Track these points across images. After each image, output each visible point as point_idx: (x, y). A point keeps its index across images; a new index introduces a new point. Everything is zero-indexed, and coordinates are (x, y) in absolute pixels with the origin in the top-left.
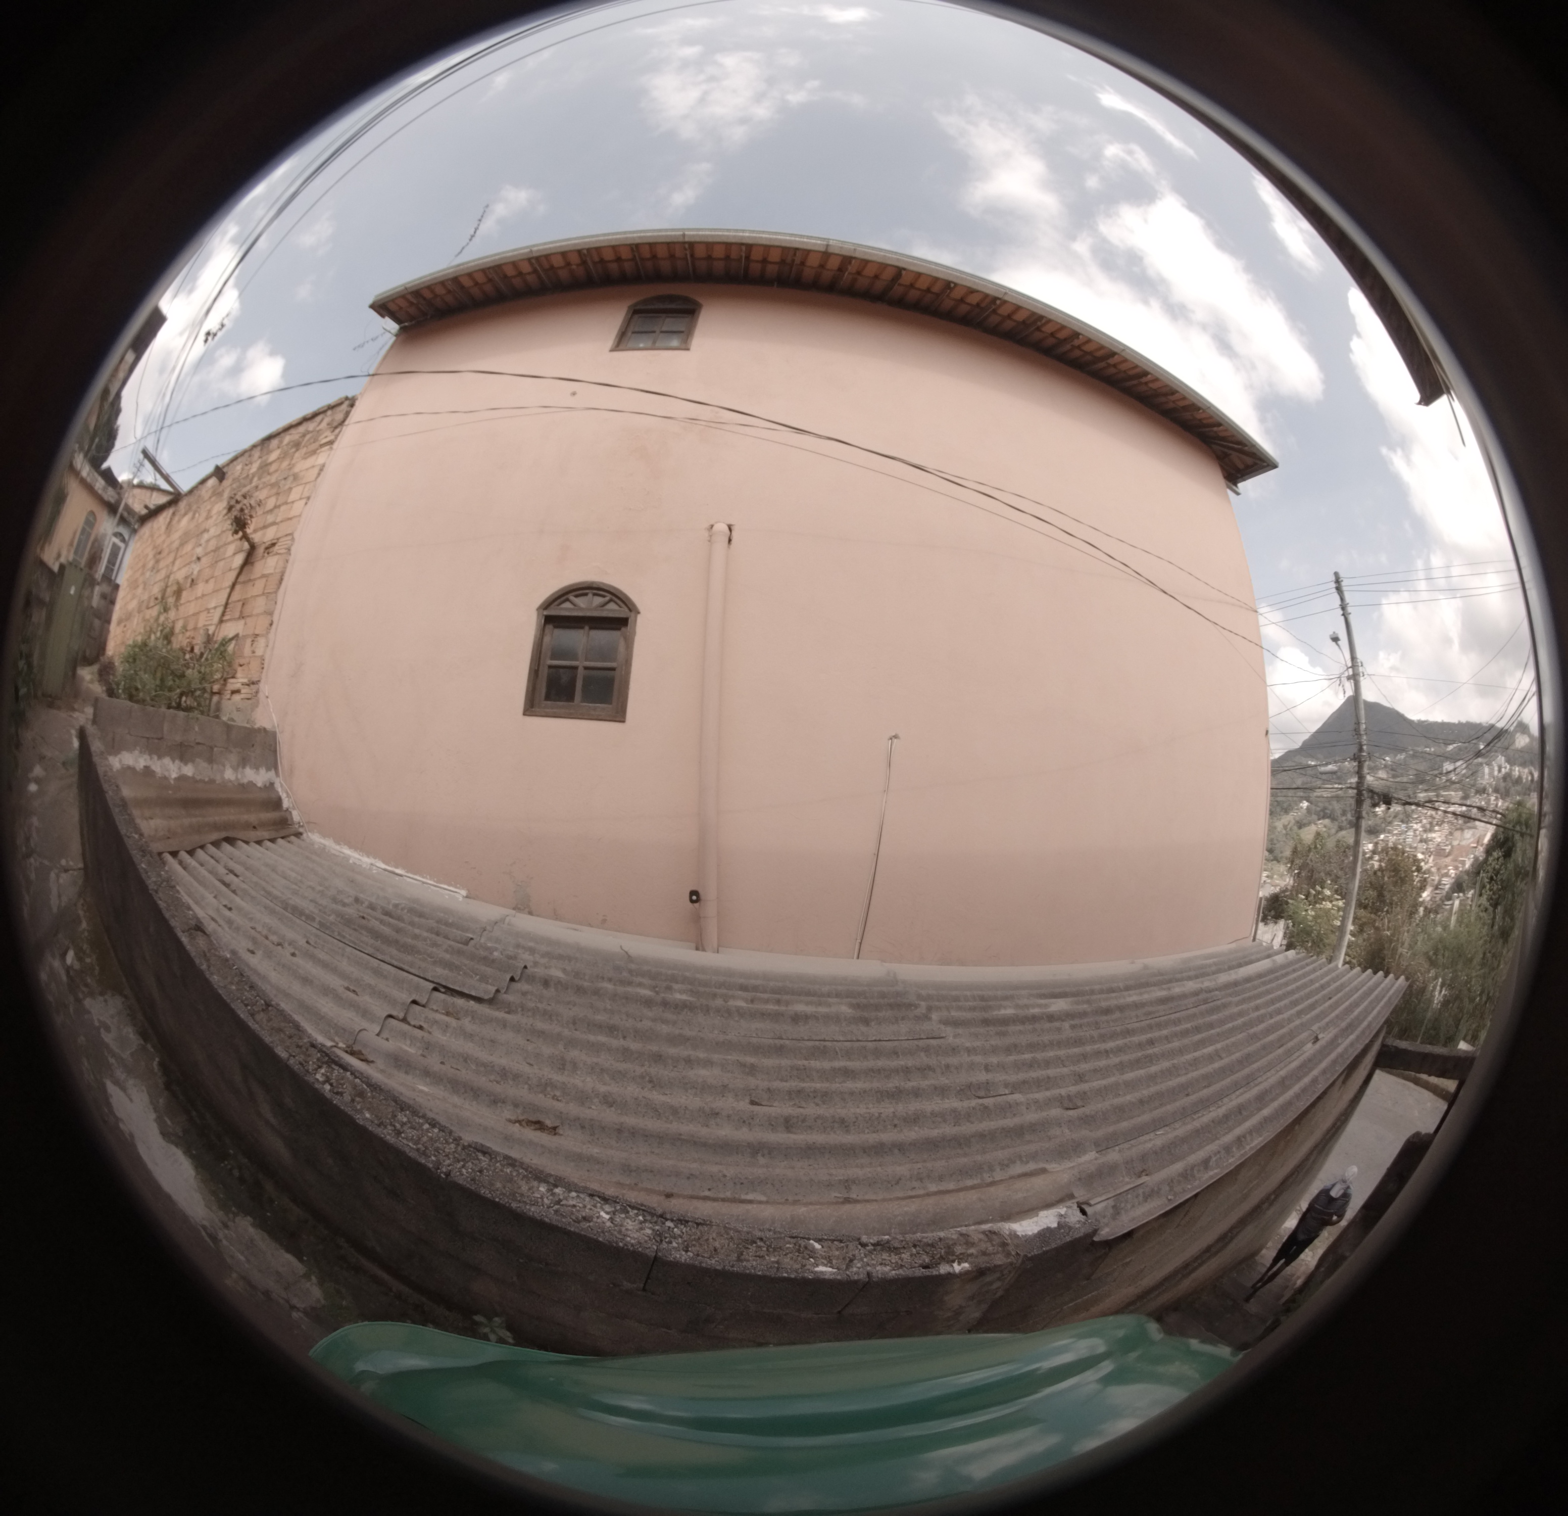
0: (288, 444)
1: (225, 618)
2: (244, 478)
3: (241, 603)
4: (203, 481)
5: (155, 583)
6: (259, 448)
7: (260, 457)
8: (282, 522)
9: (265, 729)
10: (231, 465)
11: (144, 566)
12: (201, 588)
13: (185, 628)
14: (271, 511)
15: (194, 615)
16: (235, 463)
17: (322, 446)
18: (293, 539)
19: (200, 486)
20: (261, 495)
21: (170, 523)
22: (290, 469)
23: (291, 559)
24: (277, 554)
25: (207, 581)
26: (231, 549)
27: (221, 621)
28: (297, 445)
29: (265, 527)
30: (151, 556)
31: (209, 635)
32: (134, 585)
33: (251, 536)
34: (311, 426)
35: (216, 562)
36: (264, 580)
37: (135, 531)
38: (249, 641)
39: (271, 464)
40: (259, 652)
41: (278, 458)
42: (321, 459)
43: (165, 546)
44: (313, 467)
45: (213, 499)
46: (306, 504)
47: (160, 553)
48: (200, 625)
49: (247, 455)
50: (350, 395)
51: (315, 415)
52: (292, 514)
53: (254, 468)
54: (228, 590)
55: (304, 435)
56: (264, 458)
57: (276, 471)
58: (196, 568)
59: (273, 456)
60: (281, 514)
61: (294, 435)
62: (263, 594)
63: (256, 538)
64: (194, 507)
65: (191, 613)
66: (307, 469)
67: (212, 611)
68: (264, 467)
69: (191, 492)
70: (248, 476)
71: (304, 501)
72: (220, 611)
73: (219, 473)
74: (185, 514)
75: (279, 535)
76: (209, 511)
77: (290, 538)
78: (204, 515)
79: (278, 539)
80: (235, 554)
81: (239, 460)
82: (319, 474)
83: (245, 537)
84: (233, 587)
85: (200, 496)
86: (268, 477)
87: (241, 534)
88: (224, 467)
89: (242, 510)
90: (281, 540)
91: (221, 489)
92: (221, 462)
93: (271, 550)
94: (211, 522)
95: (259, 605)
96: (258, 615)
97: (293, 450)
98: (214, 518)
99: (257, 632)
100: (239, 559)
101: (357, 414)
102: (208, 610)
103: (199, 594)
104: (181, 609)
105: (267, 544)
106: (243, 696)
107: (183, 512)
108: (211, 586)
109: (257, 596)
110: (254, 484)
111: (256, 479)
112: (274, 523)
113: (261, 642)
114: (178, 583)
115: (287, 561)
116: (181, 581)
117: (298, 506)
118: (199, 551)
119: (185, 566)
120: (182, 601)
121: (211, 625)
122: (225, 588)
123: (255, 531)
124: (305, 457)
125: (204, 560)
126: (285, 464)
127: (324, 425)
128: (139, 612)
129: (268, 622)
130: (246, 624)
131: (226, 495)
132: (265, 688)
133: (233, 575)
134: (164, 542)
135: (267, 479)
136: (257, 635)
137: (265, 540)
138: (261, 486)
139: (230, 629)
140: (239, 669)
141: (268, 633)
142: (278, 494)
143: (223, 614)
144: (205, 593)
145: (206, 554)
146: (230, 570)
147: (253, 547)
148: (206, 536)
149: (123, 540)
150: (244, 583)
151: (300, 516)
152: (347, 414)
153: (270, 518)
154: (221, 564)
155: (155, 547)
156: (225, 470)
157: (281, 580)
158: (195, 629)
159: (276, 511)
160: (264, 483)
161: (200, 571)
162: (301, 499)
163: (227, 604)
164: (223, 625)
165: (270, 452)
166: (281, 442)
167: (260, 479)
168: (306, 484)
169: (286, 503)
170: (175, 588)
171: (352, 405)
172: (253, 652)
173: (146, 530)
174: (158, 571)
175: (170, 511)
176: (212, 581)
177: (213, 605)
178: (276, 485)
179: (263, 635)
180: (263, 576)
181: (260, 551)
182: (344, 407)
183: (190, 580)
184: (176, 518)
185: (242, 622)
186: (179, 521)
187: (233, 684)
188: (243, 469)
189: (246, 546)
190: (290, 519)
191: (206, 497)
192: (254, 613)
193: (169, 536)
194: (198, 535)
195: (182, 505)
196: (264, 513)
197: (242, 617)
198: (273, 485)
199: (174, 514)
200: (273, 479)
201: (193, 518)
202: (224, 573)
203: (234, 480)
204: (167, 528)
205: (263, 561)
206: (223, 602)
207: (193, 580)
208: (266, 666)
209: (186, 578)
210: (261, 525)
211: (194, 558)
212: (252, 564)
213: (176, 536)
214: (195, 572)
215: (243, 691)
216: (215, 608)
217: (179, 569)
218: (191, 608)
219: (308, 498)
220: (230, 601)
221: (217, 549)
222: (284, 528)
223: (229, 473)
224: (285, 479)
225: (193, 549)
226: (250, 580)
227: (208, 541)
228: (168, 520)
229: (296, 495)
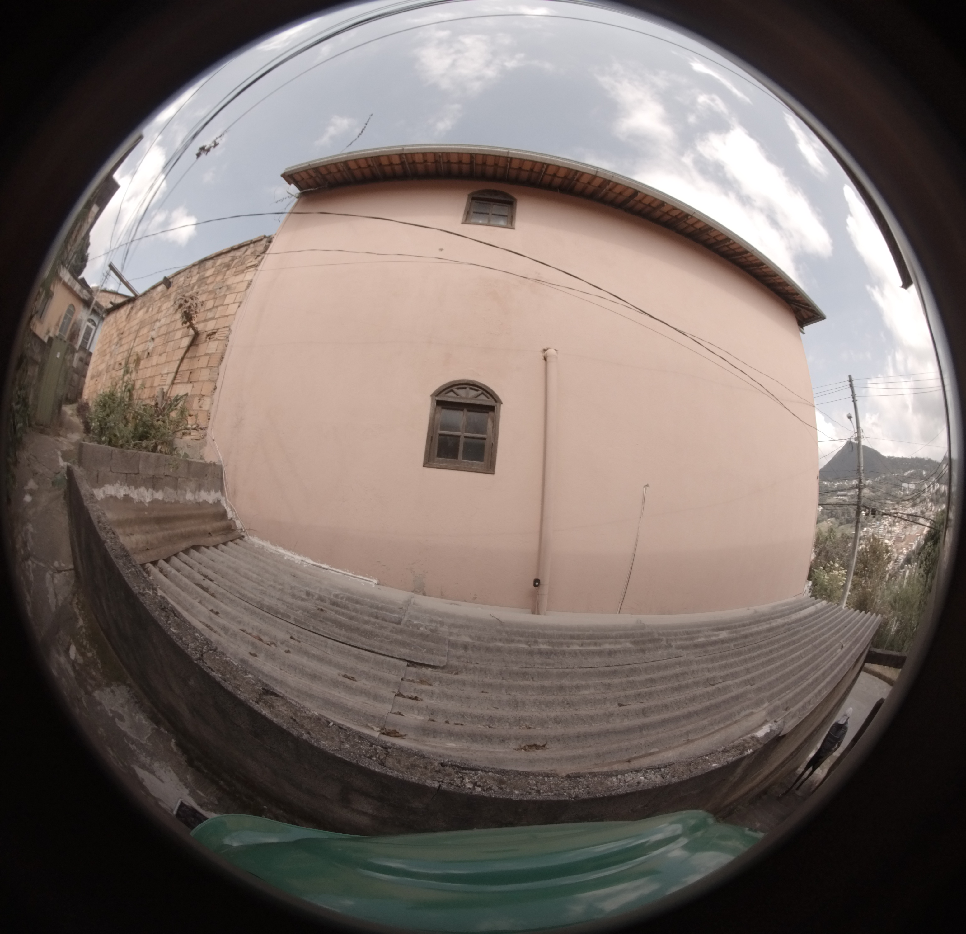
0: (220, 265)
1: (176, 382)
2: (186, 287)
3: (189, 372)
4: (154, 288)
5: (119, 354)
6: (197, 267)
7: (198, 273)
8: (220, 318)
9: (214, 463)
10: (175, 278)
11: (110, 342)
12: (155, 360)
13: (143, 386)
14: (210, 310)
15: (150, 377)
16: (178, 276)
17: (248, 268)
18: (230, 330)
19: (152, 291)
20: (202, 298)
21: (129, 314)
22: (224, 282)
23: (230, 344)
24: (217, 340)
25: (160, 355)
26: (179, 334)
27: (173, 383)
28: (228, 266)
29: (206, 321)
30: (115, 335)
31: (164, 393)
32: (103, 353)
33: (196, 326)
34: (238, 253)
35: (167, 342)
36: (208, 357)
37: (103, 319)
38: (196, 400)
39: (207, 277)
40: (206, 407)
41: (213, 274)
42: (248, 276)
43: (126, 329)
44: (243, 281)
45: (162, 299)
46: (239, 306)
47: (122, 334)
48: (155, 384)
49: (187, 271)
50: (267, 235)
51: (240, 247)
52: (228, 313)
53: (194, 280)
54: (178, 362)
55: (233, 260)
56: (202, 274)
57: (212, 283)
58: (151, 345)
59: (209, 273)
60: (219, 312)
61: (226, 259)
62: (207, 367)
63: (200, 327)
64: (148, 304)
65: (148, 376)
66: (238, 283)
67: (164, 376)
68: (202, 280)
69: (145, 294)
70: (189, 285)
71: (237, 305)
72: (172, 375)
73: (167, 282)
74: (141, 309)
75: (217, 327)
76: (160, 307)
77: (228, 329)
78: (156, 310)
79: (218, 329)
80: (182, 338)
81: (182, 274)
82: (248, 287)
83: (191, 326)
84: (182, 360)
85: (151, 297)
86: (206, 287)
87: (188, 324)
88: (170, 278)
89: (190, 307)
90: (220, 330)
91: (168, 293)
92: (168, 274)
93: (212, 337)
94: (161, 315)
95: (205, 374)
96: (203, 382)
97: (225, 269)
98: (164, 312)
99: (203, 394)
100: (186, 342)
101: (273, 248)
102: (162, 375)
103: (154, 363)
104: (140, 372)
105: (209, 333)
106: (192, 437)
107: (139, 307)
108: (163, 358)
109: (202, 368)
110: (194, 291)
111: (196, 287)
112: (213, 318)
113: (207, 402)
114: (137, 355)
115: (226, 346)
116: (140, 354)
117: (233, 308)
118: (153, 334)
119: (142, 343)
120: (141, 367)
121: (165, 385)
122: (176, 361)
123: (198, 323)
124: (236, 274)
125: (157, 340)
126: (219, 278)
127: (249, 252)
128: (107, 371)
129: (212, 386)
130: (193, 387)
131: (173, 297)
132: (211, 434)
133: (182, 352)
134: (125, 326)
135: (204, 288)
136: (203, 396)
137: (207, 330)
138: (200, 292)
139: (180, 390)
140: (189, 418)
141: (212, 395)
142: (215, 298)
143: (175, 378)
144: (159, 363)
145: (159, 336)
146: (179, 348)
147: (197, 334)
148: (158, 324)
149: (94, 324)
150: (191, 358)
151: (235, 314)
152: (267, 248)
153: (210, 315)
154: (171, 344)
155: (118, 330)
156: (171, 280)
157: (222, 359)
158: (152, 387)
159: (215, 310)
160: (203, 290)
161: (154, 348)
162: (234, 303)
163: (177, 372)
164: (175, 386)
165: (206, 270)
166: (215, 263)
167: (199, 287)
168: (238, 293)
169: (222, 305)
170: (134, 357)
171: (270, 242)
172: (201, 407)
173: (111, 318)
174: (121, 345)
175: (130, 306)
176: (164, 355)
177: (166, 372)
178: (213, 291)
179: (208, 396)
180: (206, 354)
181: (204, 336)
182: (264, 242)
183: (146, 353)
184: (134, 311)
185: (190, 385)
186: (136, 313)
188: (185, 280)
189: (192, 332)
190: (227, 316)
191: (157, 298)
192: (200, 379)
193: (128, 323)
194: (152, 323)
195: (138, 303)
196: (204, 311)
197: (190, 381)
198: (210, 292)
199: (132, 308)
200: (210, 288)
201: (147, 311)
202: (174, 350)
203: (178, 287)
204: (127, 318)
205: (206, 344)
206: (175, 370)
207: (149, 354)
208: (211, 418)
209: (143, 351)
210: (203, 319)
211: (149, 338)
212: (197, 345)
213: (134, 323)
214: (151, 348)
215: (192, 434)
216: (168, 374)
217: (138, 345)
218: (149, 373)
219: (241, 303)
220: (179, 370)
221: (167, 333)
222: (222, 323)
223: (174, 283)
224: (220, 288)
225: (148, 332)
226: (195, 356)
227: (160, 327)
228: (128, 312)
229: (229, 299)
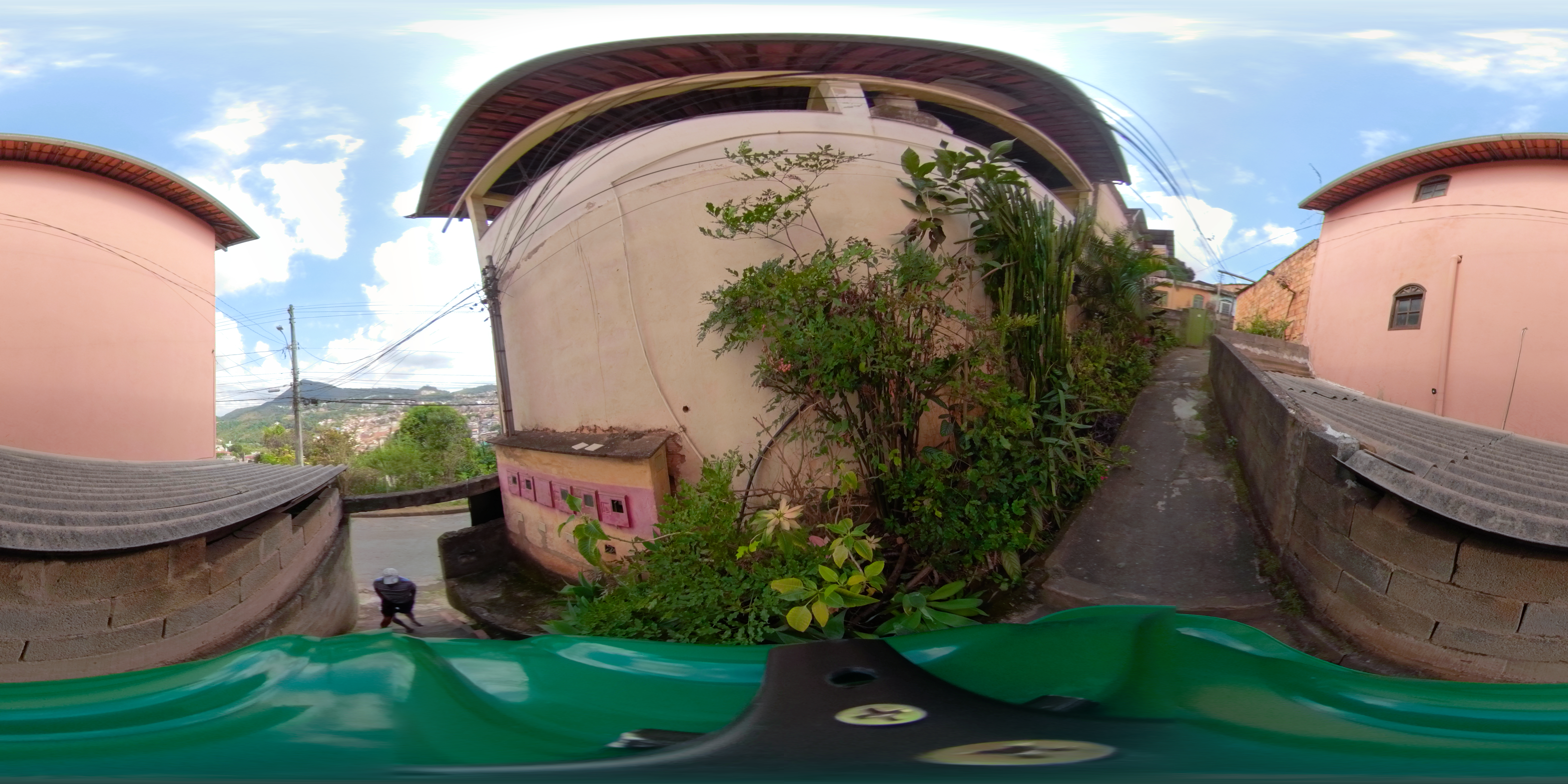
0: (1299, 258)
2: (1282, 272)
3: (1293, 311)
5: (1252, 312)
6: (1287, 261)
7: (1287, 264)
8: (1303, 284)
9: (1304, 346)
10: (1276, 269)
11: (1243, 309)
12: (1276, 309)
14: (1298, 281)
17: (1311, 258)
18: (1309, 289)
19: (1264, 278)
20: (1292, 276)
21: (1253, 292)
22: (1302, 267)
23: (1312, 294)
24: (1305, 294)
25: (1277, 307)
26: (1285, 295)
27: (1286, 317)
28: (1302, 258)
29: (1298, 286)
30: (1246, 305)
31: (1283, 320)
32: (1240, 313)
33: (1292, 290)
34: (1305, 250)
36: (1301, 302)
37: (1235, 298)
38: (1298, 321)
39: (1292, 265)
40: (1303, 324)
42: (1313, 261)
44: (1310, 266)
45: (1271, 281)
46: (1312, 277)
47: (1253, 302)
48: (1276, 319)
49: (1282, 264)
50: (1316, 238)
51: (1305, 247)
52: (1307, 281)
53: (1287, 267)
54: (1288, 308)
55: (1303, 254)
56: (1290, 263)
57: (1295, 268)
58: (1271, 303)
59: (1294, 262)
60: (1303, 281)
61: (1300, 255)
62: (1301, 306)
63: (1295, 290)
64: (1263, 285)
65: (1272, 316)
66: (1308, 267)
68: (1290, 268)
69: (1259, 281)
70: (1284, 272)
72: (1285, 314)
73: (1271, 272)
74: (1258, 288)
75: (1302, 288)
76: (1270, 285)
78: (1268, 287)
80: (1287, 296)
81: (1278, 267)
82: (1314, 269)
83: (1290, 291)
84: (1289, 306)
85: (1264, 282)
87: (1288, 290)
89: (1287, 282)
90: (1304, 290)
91: (1273, 277)
92: (1271, 268)
93: (1302, 293)
94: (1272, 288)
95: (1301, 310)
96: (1301, 312)
97: (1301, 260)
98: (1275, 287)
100: (1290, 298)
101: (1321, 243)
102: (1280, 315)
103: (1274, 311)
104: (1267, 316)
106: (1297, 337)
107: (1256, 288)
108: (1280, 307)
109: (1299, 308)
110: (1288, 275)
112: (1300, 285)
113: (1303, 321)
115: (1307, 296)
116: (1265, 309)
117: (1309, 278)
118: (1272, 298)
119: (1265, 303)
120: (1267, 314)
122: (1286, 307)
123: (1293, 288)
124: (1307, 262)
125: (1275, 301)
126: (1298, 265)
127: (1310, 249)
129: (1304, 314)
130: (1296, 317)
131: (1277, 279)
132: (1305, 336)
133: (1288, 303)
134: (1252, 298)
135: (1293, 271)
136: (1301, 318)
137: (1298, 291)
139: (1290, 320)
140: (1295, 330)
141: (1305, 317)
142: (1300, 274)
143: (1287, 315)
144: (1279, 310)
145: (1276, 299)
146: (1287, 301)
147: (1294, 293)
148: (1274, 293)
149: (1231, 302)
150: (1293, 304)
151: (1310, 281)
152: (1318, 244)
153: (1299, 283)
154: (1282, 301)
155: (1247, 302)
156: (1273, 271)
157: (1307, 301)
159: (1300, 280)
160: (1293, 273)
161: (1275, 304)
162: (1309, 275)
163: (1288, 312)
164: (1288, 319)
165: (1292, 261)
166: (1296, 256)
167: (1290, 272)
168: (1309, 271)
169: (1304, 278)
170: (1262, 311)
171: (1318, 240)
172: (1300, 323)
173: (1241, 296)
174: (1252, 307)
179: (1303, 318)
181: (1298, 294)
182: (1316, 241)
183: (1268, 308)
184: (1255, 290)
186: (1256, 292)
187: (1293, 336)
188: (1281, 269)
189: (1291, 293)
190: (1306, 283)
191: (1267, 282)
192: (1299, 312)
193: (1254, 296)
194: (1270, 294)
195: (1256, 285)
196: (1295, 282)
197: (1295, 315)
198: (1297, 273)
199: (1253, 289)
200: (1296, 271)
201: (1263, 289)
202: (1284, 303)
203: (1278, 273)
204: (1252, 294)
205: (1299, 297)
206: (1286, 311)
207: (1270, 308)
208: (1306, 327)
210: (1295, 286)
212: (1296, 298)
213: (1256, 295)
214: (1271, 305)
215: (1297, 335)
216: (1283, 314)
217: (1262, 305)
218: (1272, 314)
219: (1312, 275)
221: (1278, 296)
222: (1306, 287)
224: (1301, 271)
225: (1269, 298)
226: (1296, 303)
229: (1307, 274)
